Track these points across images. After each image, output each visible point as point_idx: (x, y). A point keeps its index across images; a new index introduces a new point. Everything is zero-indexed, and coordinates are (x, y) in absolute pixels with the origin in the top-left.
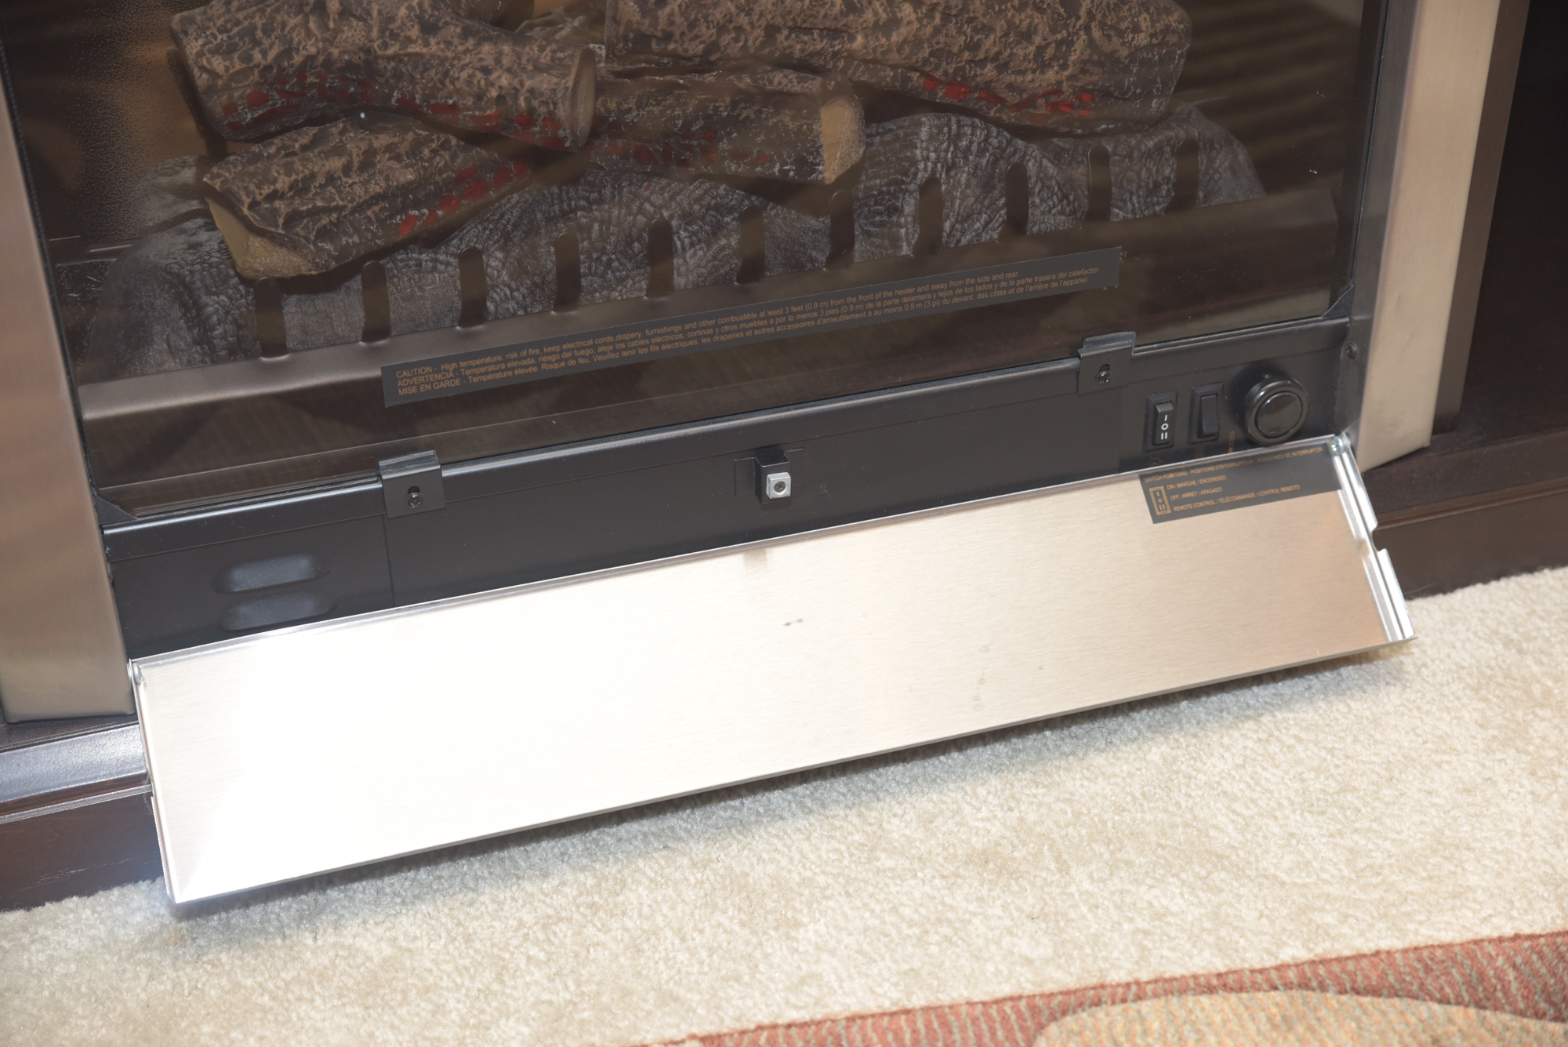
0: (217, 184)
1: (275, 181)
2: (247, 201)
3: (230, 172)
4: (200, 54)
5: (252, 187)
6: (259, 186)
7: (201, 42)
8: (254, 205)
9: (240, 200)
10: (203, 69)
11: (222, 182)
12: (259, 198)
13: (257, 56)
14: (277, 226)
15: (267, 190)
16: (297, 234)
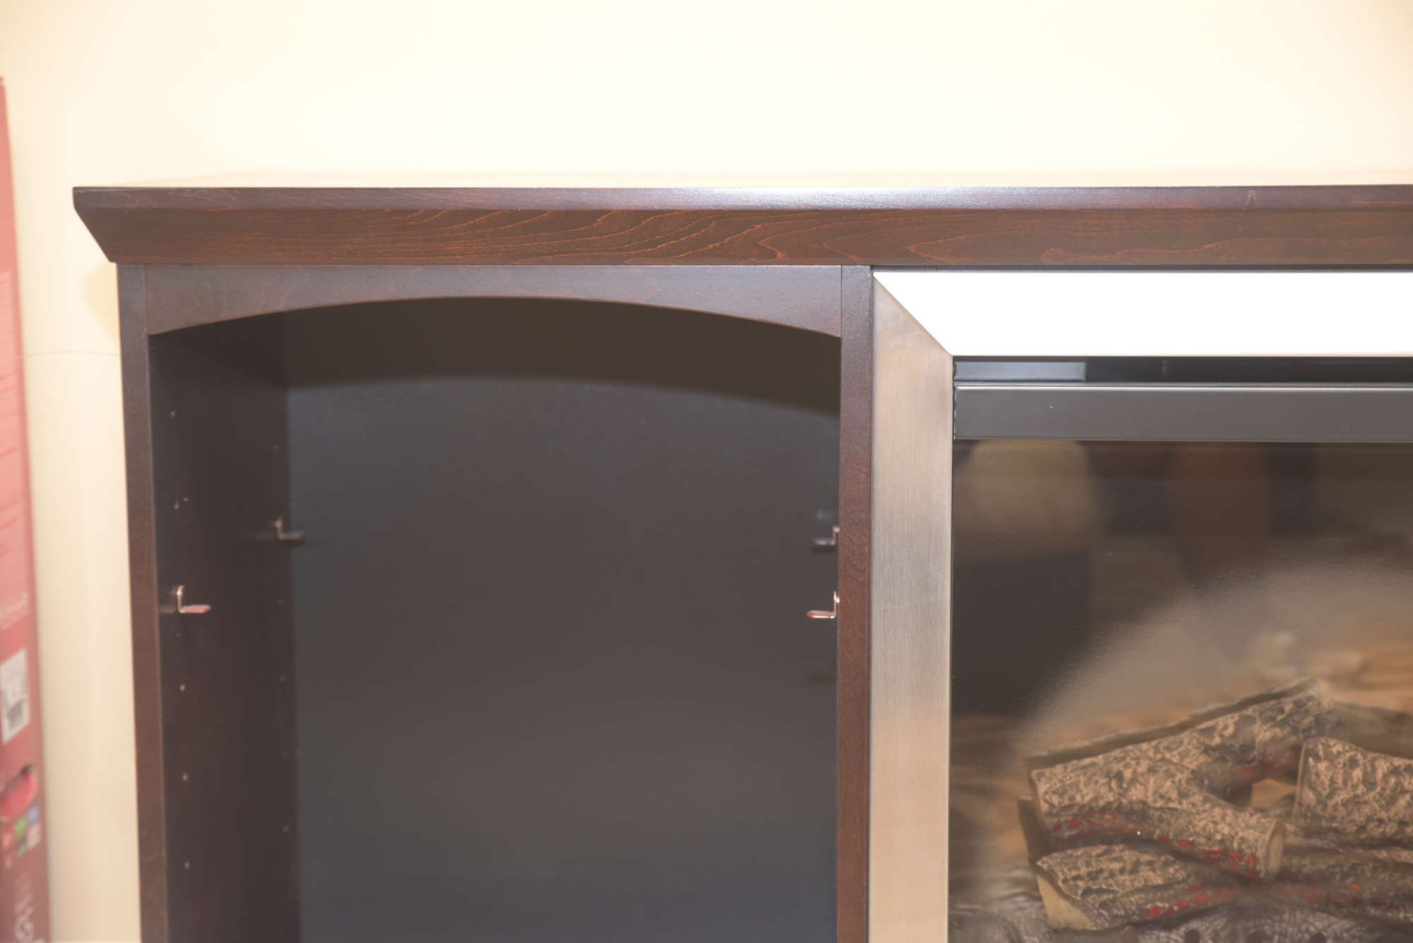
0: (1045, 867)
1: (1078, 869)
2: (1061, 877)
3: (1052, 860)
4: (1046, 793)
5: (1066, 870)
6: (1070, 870)
7: (1047, 786)
8: (1065, 881)
9: (1058, 877)
10: (1046, 801)
11: (1049, 867)
12: (1069, 877)
13: (1078, 798)
14: (1077, 895)
15: (1074, 873)
16: (1088, 902)
